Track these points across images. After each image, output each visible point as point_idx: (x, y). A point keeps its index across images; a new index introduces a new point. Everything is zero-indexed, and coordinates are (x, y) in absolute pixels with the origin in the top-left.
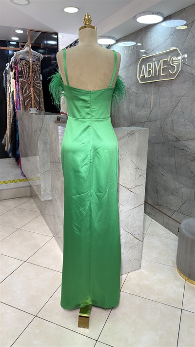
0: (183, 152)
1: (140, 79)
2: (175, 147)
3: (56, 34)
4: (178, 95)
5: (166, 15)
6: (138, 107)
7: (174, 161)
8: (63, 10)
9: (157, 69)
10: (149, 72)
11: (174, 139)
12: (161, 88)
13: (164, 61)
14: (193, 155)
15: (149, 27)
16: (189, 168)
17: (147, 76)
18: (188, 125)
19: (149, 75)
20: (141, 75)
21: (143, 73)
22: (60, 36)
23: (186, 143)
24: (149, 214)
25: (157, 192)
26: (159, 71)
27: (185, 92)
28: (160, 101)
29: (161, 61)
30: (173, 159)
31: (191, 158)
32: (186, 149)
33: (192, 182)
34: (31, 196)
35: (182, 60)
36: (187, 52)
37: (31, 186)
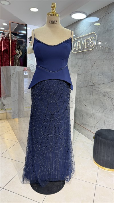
0: (98, 92)
1: (74, 51)
2: (93, 89)
3: (26, 25)
4: (94, 59)
6: (72, 67)
7: (92, 97)
8: (30, 9)
9: (83, 44)
10: (79, 46)
11: (93, 84)
12: (85, 56)
13: (87, 40)
14: (103, 93)
15: (79, 22)
16: (101, 101)
17: (77, 49)
18: (100, 76)
19: (78, 48)
20: (74, 49)
21: (75, 47)
22: (28, 28)
23: (99, 86)
24: (77, 130)
25: (82, 116)
26: (84, 46)
27: (99, 57)
28: (85, 62)
29: (85, 40)
30: (91, 96)
31: (102, 95)
32: (99, 90)
33: (102, 109)
34: (7, 119)
35: (97, 39)
36: (100, 34)
37: (6, 113)
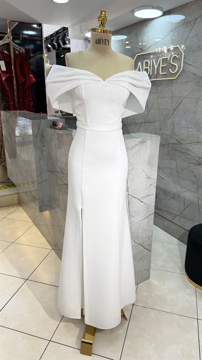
0: (186, 156)
2: (176, 150)
3: (40, 25)
4: (179, 96)
5: (165, 10)
7: (175, 165)
9: (156, 67)
10: (146, 70)
11: (176, 142)
12: (159, 88)
13: (163, 59)
14: (197, 159)
15: (145, 22)
16: (192, 172)
18: (191, 128)
21: (139, 70)
23: (189, 147)
26: (158, 69)
27: (188, 93)
28: (159, 101)
29: (161, 59)
30: (174, 163)
31: (194, 162)
32: (189, 152)
33: (195, 186)
34: (19, 204)
35: (184, 59)
36: (190, 51)
37: (18, 193)
